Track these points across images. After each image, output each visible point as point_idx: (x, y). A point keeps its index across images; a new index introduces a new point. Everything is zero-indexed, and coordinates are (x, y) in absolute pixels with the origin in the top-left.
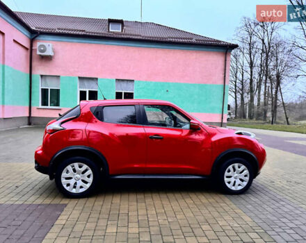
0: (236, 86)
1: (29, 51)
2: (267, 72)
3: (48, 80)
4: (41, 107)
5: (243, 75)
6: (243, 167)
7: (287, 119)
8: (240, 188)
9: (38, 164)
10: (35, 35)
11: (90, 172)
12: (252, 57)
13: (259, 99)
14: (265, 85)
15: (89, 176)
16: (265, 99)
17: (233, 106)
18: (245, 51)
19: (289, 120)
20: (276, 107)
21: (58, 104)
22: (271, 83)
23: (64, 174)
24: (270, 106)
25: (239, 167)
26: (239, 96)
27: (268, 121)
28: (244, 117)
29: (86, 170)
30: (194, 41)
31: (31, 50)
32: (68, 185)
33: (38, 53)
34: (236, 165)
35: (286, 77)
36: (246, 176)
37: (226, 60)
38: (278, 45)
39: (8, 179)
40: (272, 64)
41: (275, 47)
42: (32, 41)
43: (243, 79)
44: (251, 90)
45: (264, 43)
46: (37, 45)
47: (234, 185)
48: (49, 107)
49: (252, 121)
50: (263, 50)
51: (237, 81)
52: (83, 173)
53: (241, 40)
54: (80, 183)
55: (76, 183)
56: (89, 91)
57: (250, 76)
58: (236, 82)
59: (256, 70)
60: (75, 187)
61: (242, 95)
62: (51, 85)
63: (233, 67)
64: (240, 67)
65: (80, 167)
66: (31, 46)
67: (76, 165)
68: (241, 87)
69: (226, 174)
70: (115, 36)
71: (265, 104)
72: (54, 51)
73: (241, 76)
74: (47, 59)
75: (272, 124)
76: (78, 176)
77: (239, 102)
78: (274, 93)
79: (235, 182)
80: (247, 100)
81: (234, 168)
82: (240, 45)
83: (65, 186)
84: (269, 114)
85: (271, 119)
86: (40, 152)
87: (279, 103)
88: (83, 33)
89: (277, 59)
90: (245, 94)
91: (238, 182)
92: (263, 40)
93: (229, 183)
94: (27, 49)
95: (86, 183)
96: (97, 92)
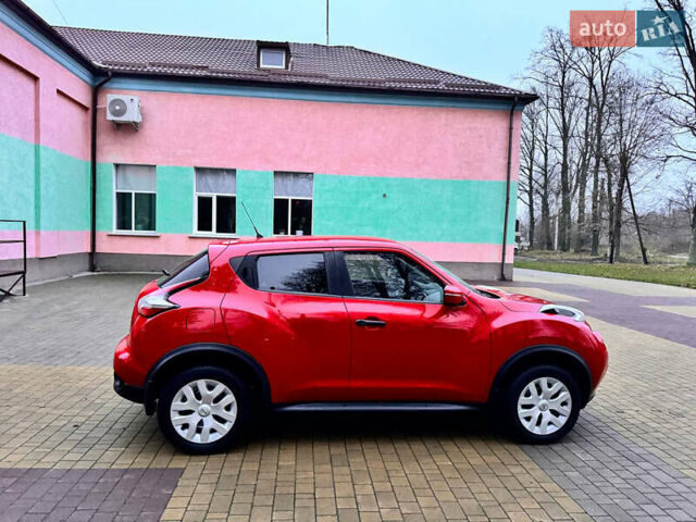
0: (530, 178)
1: (90, 112)
2: (599, 148)
3: (131, 175)
4: (115, 231)
5: (546, 155)
6: (558, 385)
7: (644, 251)
8: (551, 430)
9: (122, 383)
10: (102, 79)
11: (230, 398)
12: (567, 115)
13: (581, 208)
14: (596, 176)
15: (228, 408)
16: (594, 207)
17: (525, 221)
18: (551, 103)
19: (648, 253)
20: (619, 225)
21: (151, 226)
22: (609, 172)
23: (176, 404)
24: (605, 223)
25: (550, 386)
26: (538, 200)
27: (602, 255)
28: (550, 246)
29: (223, 395)
30: (441, 86)
31: (93, 111)
32: (185, 426)
33: (110, 117)
34: (544, 381)
35: (642, 160)
36: (564, 404)
37: (511, 129)
38: (623, 89)
39: (55, 408)
40: (610, 131)
41: (617, 95)
42: (96, 92)
43: (546, 165)
44: (565, 188)
45: (592, 85)
46: (108, 98)
47: (539, 423)
48: (133, 232)
49: (565, 255)
50: (590, 100)
51: (535, 168)
52: (217, 400)
53: (542, 78)
54: (210, 423)
55: (201, 423)
56: (218, 198)
57: (561, 158)
58: (531, 170)
59: (575, 145)
60: (199, 431)
61: (545, 199)
62: (136, 186)
63: (525, 139)
64: (540, 137)
65: (210, 388)
66: (95, 101)
67: (202, 384)
68: (542, 181)
69: (522, 400)
70: (272, 78)
71: (596, 218)
72: (142, 112)
73: (542, 156)
74: (127, 129)
75: (611, 262)
76: (205, 406)
77: (538, 213)
78: (614, 195)
79: (541, 417)
80: (555, 209)
81: (538, 386)
82: (541, 90)
83: (178, 429)
84: (604, 240)
85: (608, 251)
86: (125, 356)
87: (625, 216)
88: (204, 73)
89: (621, 121)
90: (552, 197)
91: (548, 416)
92: (591, 79)
93: (528, 419)
94: (85, 108)
95: (223, 421)
96: (234, 199)
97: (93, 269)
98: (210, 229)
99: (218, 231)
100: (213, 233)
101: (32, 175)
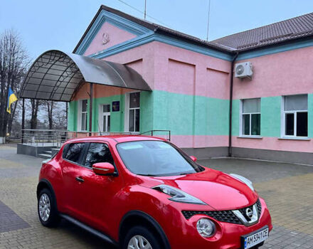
1: (230, 75)
4: (241, 135)
10: (235, 57)
21: (258, 133)
31: (232, 74)
33: (236, 75)
42: (233, 64)
46: (236, 66)
48: (250, 136)
56: (298, 113)
66: (232, 69)
72: (253, 69)
74: (246, 80)
94: (228, 73)
96: (306, 114)
97: (230, 155)
98: (293, 134)
99: (298, 135)
100: (295, 137)
101: (192, 110)
